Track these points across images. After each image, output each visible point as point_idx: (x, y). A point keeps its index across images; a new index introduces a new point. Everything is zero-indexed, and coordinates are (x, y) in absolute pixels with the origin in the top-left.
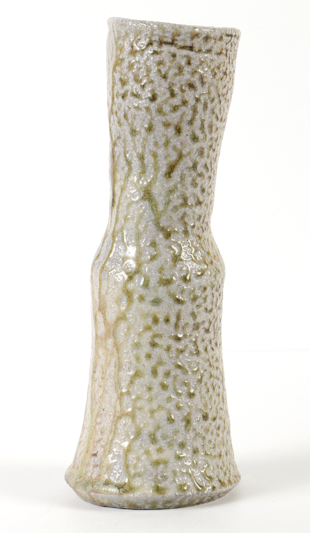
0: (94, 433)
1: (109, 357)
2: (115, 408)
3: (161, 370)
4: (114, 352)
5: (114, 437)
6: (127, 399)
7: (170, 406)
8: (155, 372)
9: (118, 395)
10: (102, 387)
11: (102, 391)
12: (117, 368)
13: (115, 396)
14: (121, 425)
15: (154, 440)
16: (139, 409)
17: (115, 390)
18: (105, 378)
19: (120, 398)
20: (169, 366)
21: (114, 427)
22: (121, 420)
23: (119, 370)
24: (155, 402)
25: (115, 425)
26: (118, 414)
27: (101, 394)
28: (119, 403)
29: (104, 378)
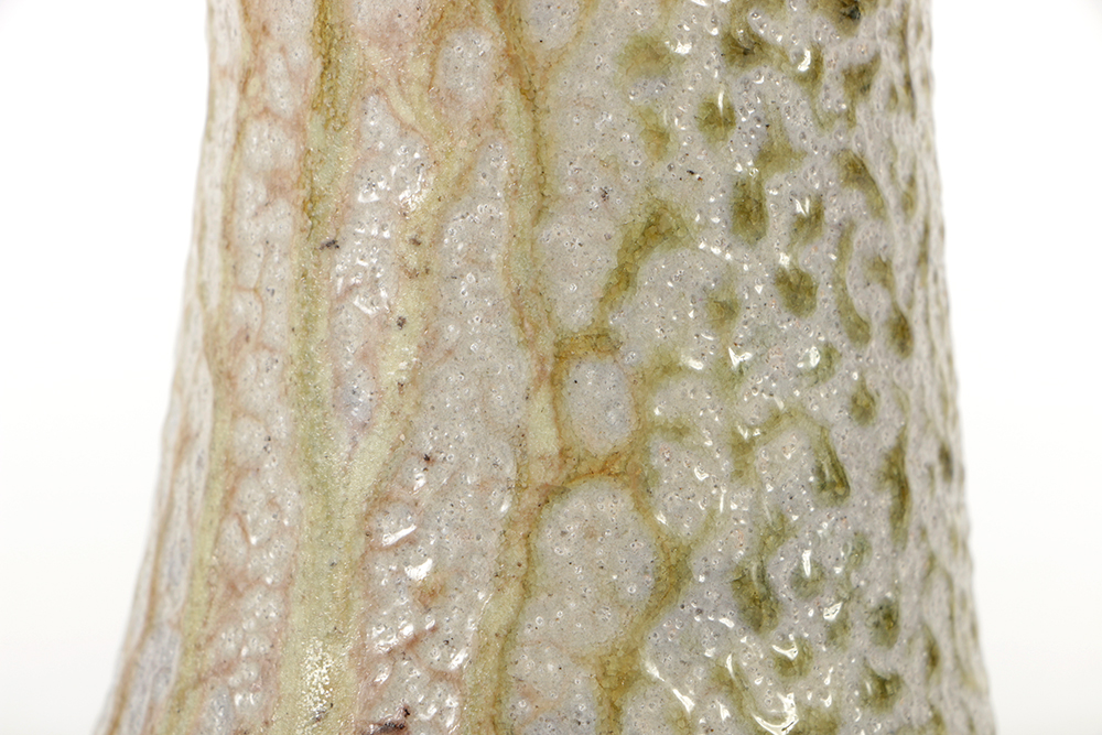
0: (360, 606)
1: (462, 144)
2: (519, 437)
3: (783, 197)
4: (500, 109)
5: (520, 610)
6: (599, 380)
7: (828, 404)
8: (747, 211)
9: (542, 360)
10: (415, 325)
11: (410, 350)
12: (531, 198)
13: (520, 368)
14: (563, 533)
15: (758, 606)
16: (675, 429)
17: (514, 336)
18: (434, 268)
19: (553, 376)
20: (818, 173)
21: (518, 554)
22: (564, 505)
23: (539, 214)
24: (760, 388)
25: (527, 536)
26: (541, 474)
27: (403, 365)
28: (549, 410)
29: (427, 271)
